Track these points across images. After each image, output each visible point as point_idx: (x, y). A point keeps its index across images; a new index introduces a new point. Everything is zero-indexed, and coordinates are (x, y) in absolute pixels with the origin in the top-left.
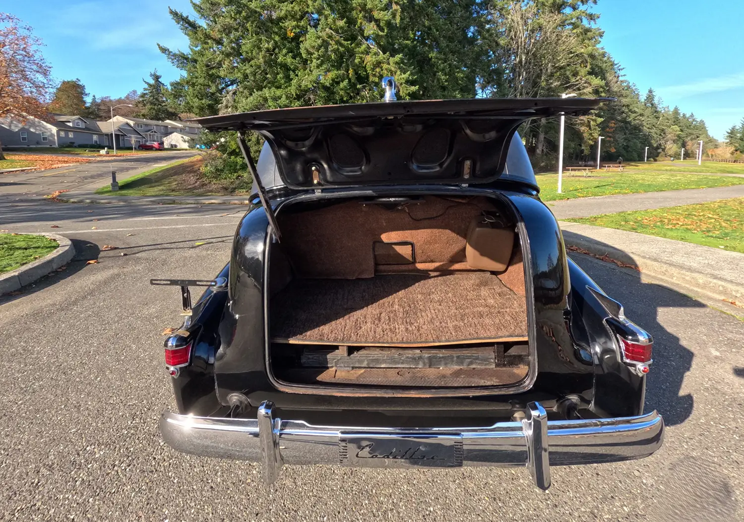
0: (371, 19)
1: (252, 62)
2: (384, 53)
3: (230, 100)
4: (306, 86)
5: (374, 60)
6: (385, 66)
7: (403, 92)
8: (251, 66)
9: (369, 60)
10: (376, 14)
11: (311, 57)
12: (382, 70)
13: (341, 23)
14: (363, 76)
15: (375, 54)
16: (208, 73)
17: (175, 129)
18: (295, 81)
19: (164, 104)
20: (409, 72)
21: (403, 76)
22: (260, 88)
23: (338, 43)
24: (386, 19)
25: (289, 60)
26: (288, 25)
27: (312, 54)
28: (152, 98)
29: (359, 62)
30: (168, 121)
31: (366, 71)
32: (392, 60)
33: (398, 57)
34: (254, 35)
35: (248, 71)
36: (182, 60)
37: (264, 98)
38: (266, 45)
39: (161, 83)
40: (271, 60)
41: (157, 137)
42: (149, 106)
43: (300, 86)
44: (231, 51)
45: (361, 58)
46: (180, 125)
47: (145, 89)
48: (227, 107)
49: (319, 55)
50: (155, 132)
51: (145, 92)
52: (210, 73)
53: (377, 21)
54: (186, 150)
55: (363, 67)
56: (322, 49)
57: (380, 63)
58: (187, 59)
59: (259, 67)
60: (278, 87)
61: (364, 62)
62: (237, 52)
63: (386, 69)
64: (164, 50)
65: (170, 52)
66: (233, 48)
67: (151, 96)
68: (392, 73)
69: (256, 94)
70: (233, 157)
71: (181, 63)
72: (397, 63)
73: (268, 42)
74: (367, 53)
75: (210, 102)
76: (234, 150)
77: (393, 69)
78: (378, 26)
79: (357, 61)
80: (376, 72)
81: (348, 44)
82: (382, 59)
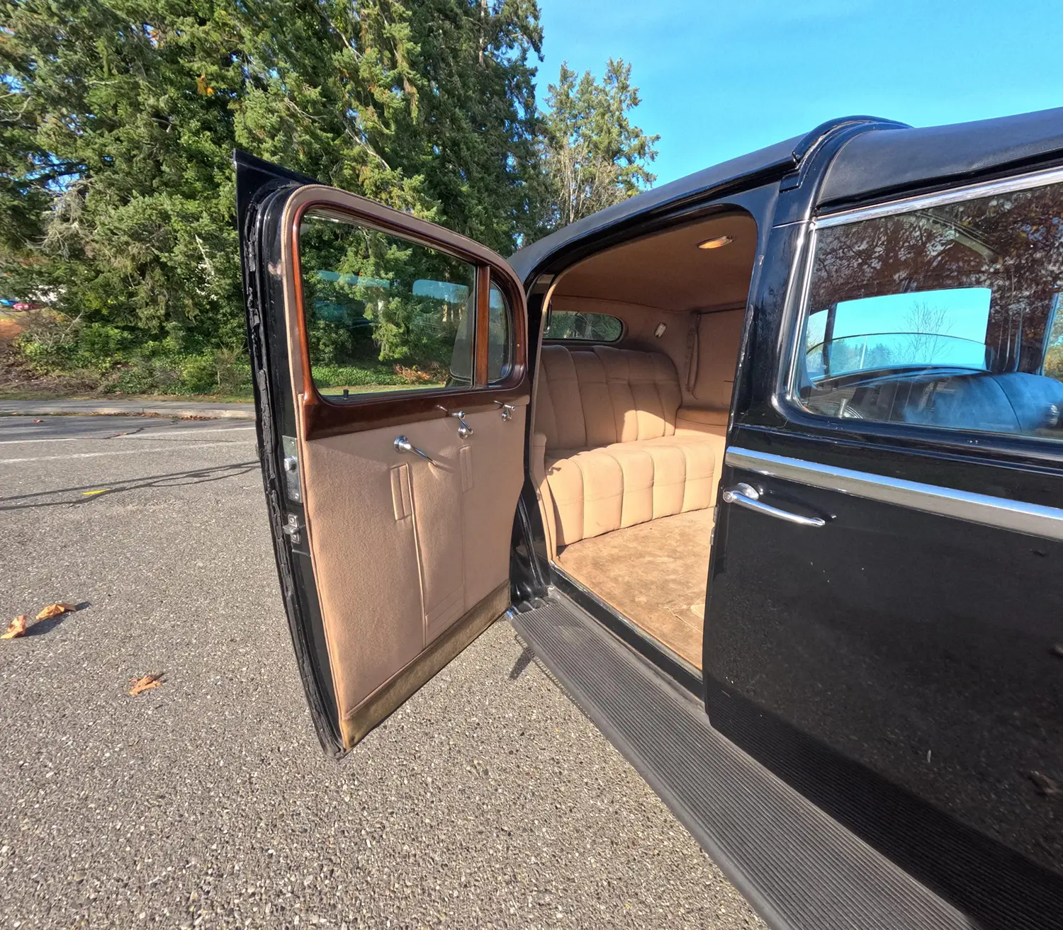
0: (366, 99)
1: (119, 132)
2: (393, 169)
3: (74, 205)
5: (377, 177)
6: (396, 191)
8: (118, 139)
9: (368, 175)
10: (378, 93)
11: (259, 147)
12: (391, 197)
13: (313, 93)
15: (378, 166)
18: (227, 189)
20: (435, 209)
21: (426, 213)
22: (147, 191)
23: (307, 130)
24: (394, 105)
25: (206, 145)
26: (199, 68)
27: (260, 141)
29: (350, 175)
32: (406, 182)
33: (418, 179)
34: (115, 71)
35: (112, 149)
37: (160, 212)
38: (152, 101)
40: (167, 137)
44: (63, 95)
45: (353, 169)
48: (65, 219)
49: (275, 146)
53: (379, 107)
55: (358, 186)
56: (280, 137)
57: (387, 183)
59: (138, 145)
60: (191, 196)
61: (358, 176)
62: (77, 100)
63: (398, 197)
66: (63, 87)
68: (407, 205)
69: (140, 200)
70: (96, 325)
72: (415, 189)
73: (155, 95)
74: (364, 163)
75: (16, 203)
76: (98, 312)
77: (409, 199)
78: (381, 115)
79: (347, 172)
80: (381, 199)
81: (328, 138)
82: (389, 177)
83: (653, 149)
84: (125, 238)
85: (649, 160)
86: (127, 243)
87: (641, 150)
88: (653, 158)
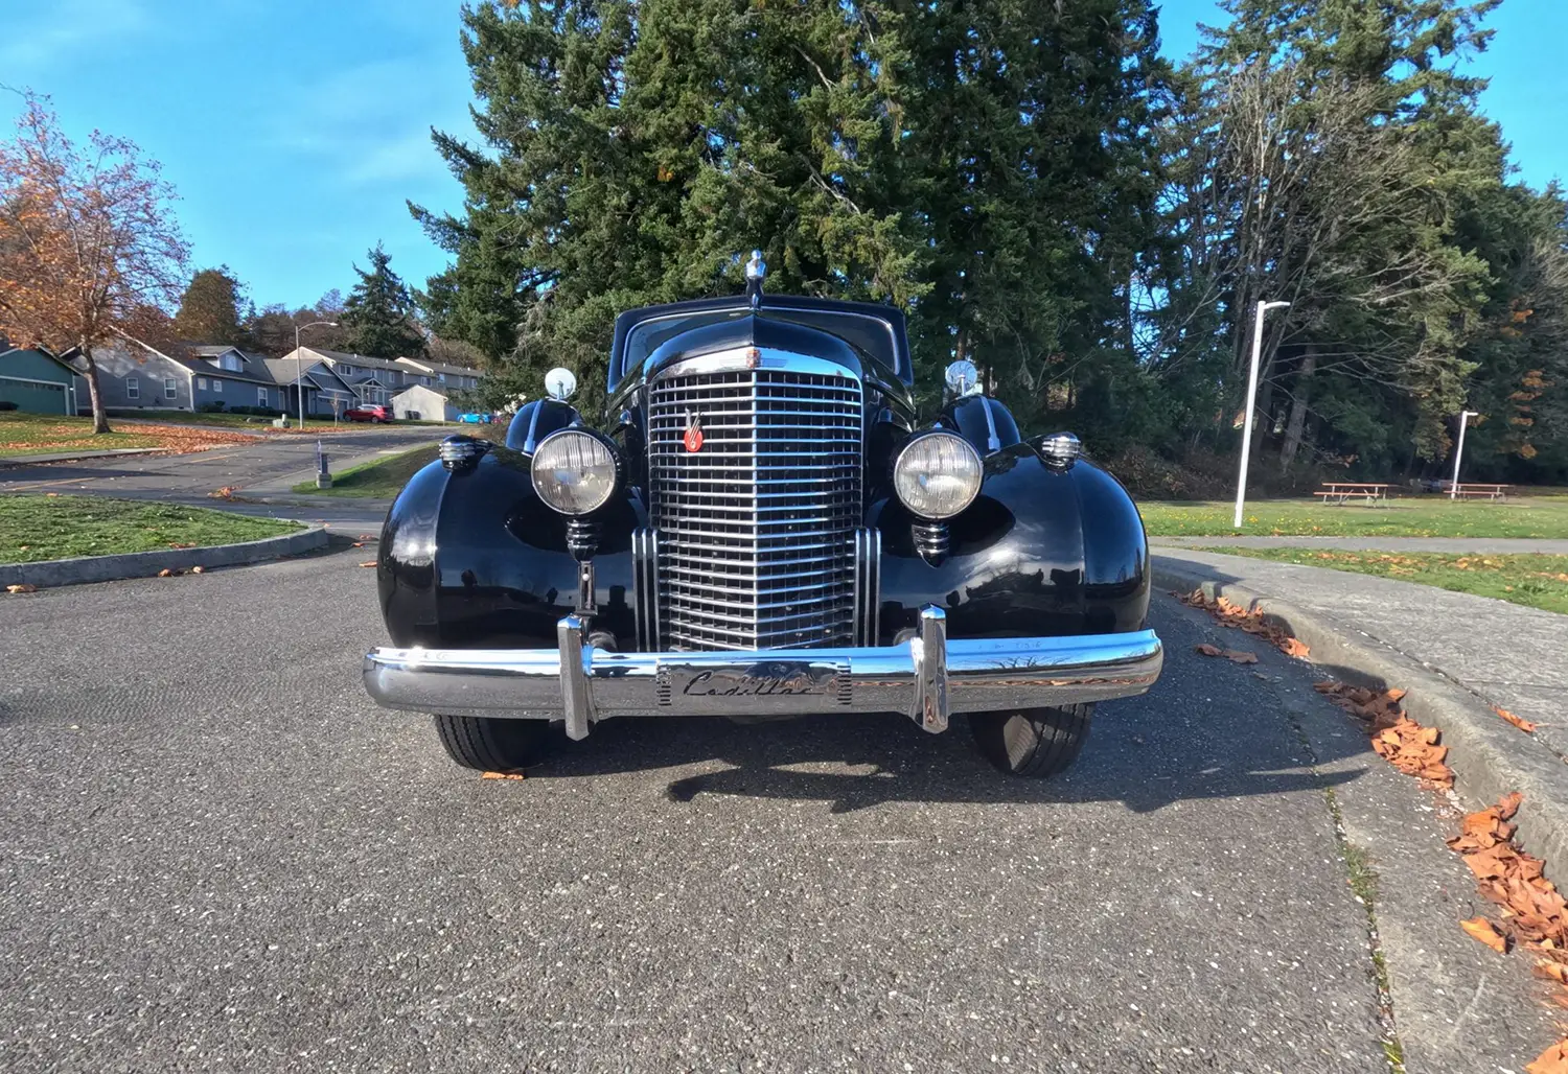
1: (587, 236)
2: (863, 211)
3: (541, 314)
4: (693, 284)
5: (839, 226)
6: (863, 240)
7: (900, 297)
8: (584, 243)
9: (829, 225)
10: (848, 127)
11: (702, 226)
12: (856, 249)
13: (770, 149)
14: (814, 261)
15: (843, 213)
16: (499, 258)
17: (416, 378)
18: (671, 274)
19: (394, 321)
20: (913, 253)
21: (902, 261)
22: (600, 290)
23: (762, 191)
24: (867, 137)
25: (661, 229)
26: (661, 156)
27: (704, 219)
28: (370, 307)
29: (807, 231)
30: (402, 360)
31: (821, 251)
32: (878, 226)
33: (893, 219)
34: (592, 177)
35: (577, 254)
36: (451, 231)
37: (606, 310)
38: (615, 201)
39: (389, 272)
40: (626, 230)
41: (380, 394)
42: (363, 326)
43: (681, 285)
44: (546, 215)
45: (811, 223)
46: (427, 370)
47: (358, 288)
48: (533, 328)
49: (719, 221)
50: (376, 384)
51: (357, 294)
52: (504, 258)
53: (850, 141)
54: (440, 424)
55: (815, 243)
56: (726, 208)
57: (853, 232)
58: (460, 229)
59: (599, 246)
60: (637, 287)
61: (817, 231)
62: (557, 213)
63: (865, 247)
64: (417, 213)
65: (429, 217)
66: (549, 209)
67: (368, 303)
68: (877, 254)
69: (592, 301)
71: (449, 239)
72: (887, 233)
73: (619, 194)
74: (827, 212)
75: (501, 319)
77: (880, 246)
79: (802, 229)
80: (843, 253)
81: (784, 193)
82: (856, 223)
83: (1480, 27)
84: (573, 341)
85: (1473, 52)
86: (575, 346)
87: (1444, 40)
88: (1481, 46)
